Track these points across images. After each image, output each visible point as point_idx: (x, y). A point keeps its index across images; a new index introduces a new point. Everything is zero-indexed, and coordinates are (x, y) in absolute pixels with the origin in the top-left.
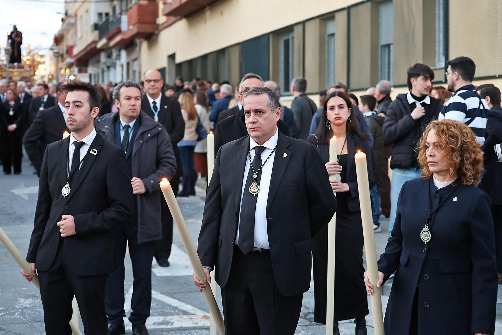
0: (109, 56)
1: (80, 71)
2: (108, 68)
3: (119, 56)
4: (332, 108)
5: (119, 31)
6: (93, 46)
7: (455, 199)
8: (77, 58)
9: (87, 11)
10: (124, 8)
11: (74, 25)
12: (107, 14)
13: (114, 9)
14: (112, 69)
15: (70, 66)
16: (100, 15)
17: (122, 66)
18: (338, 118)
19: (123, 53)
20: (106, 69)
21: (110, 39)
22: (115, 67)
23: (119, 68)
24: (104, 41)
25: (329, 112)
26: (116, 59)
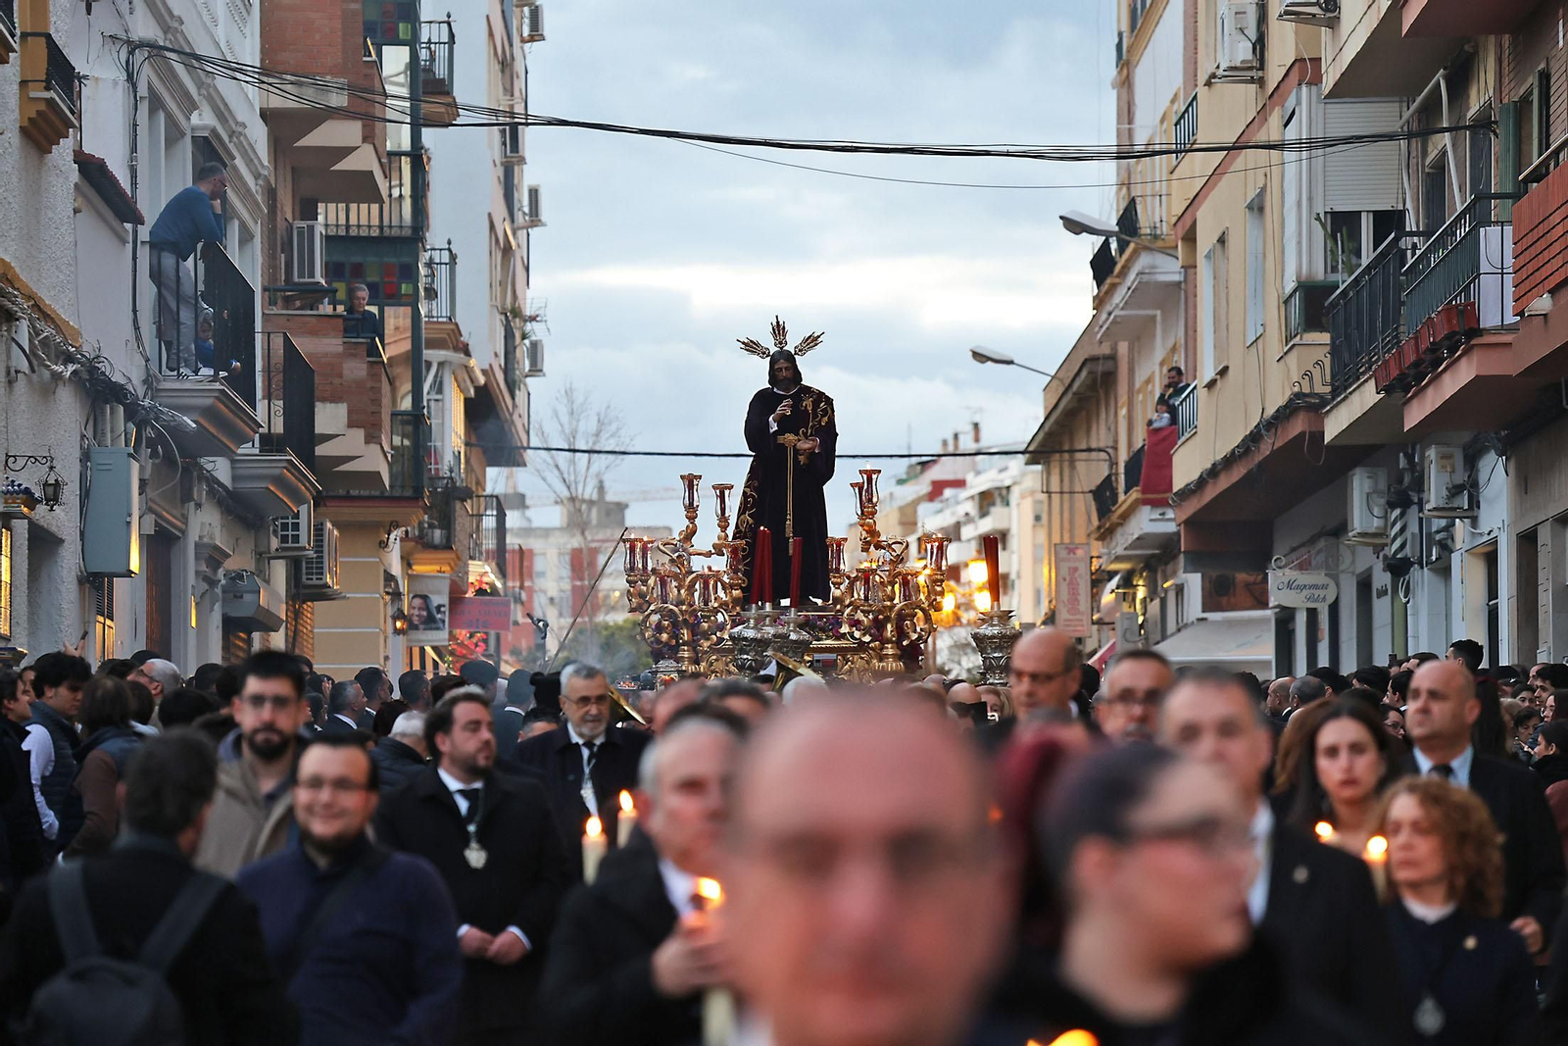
0: (1404, 495)
1: (1217, 597)
2: (1399, 568)
3: (1467, 494)
4: (1333, 751)
5: (1465, 331)
6: (1298, 426)
7: (1471, 943)
8: (1192, 507)
9: (1257, 207)
10: (1498, 181)
11: (1178, 296)
12: (1388, 222)
13: (1435, 182)
14: (1422, 578)
15: (1156, 559)
16: (1342, 224)
17: (1491, 559)
18: (1349, 782)
19: (1496, 476)
20: (1381, 579)
21: (1402, 385)
22: (1444, 571)
23: (1467, 574)
24: (1366, 397)
25: (1323, 763)
26: (1449, 512)
